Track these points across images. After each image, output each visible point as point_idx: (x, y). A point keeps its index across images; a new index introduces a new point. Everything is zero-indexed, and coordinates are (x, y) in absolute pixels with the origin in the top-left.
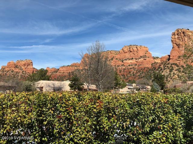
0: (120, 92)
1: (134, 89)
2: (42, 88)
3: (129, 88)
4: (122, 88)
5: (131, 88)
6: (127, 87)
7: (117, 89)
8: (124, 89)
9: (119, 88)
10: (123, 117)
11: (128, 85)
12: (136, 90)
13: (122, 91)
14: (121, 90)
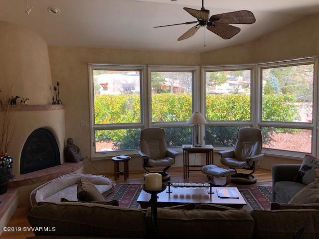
0: (216, 91)
1: (239, 85)
2: (107, 84)
3: (230, 85)
4: (219, 84)
5: (234, 84)
6: (227, 81)
7: (212, 85)
8: (222, 85)
9: (215, 84)
10: (222, 110)
11: (229, 78)
12: (243, 87)
13: (219, 89)
14: (217, 87)
